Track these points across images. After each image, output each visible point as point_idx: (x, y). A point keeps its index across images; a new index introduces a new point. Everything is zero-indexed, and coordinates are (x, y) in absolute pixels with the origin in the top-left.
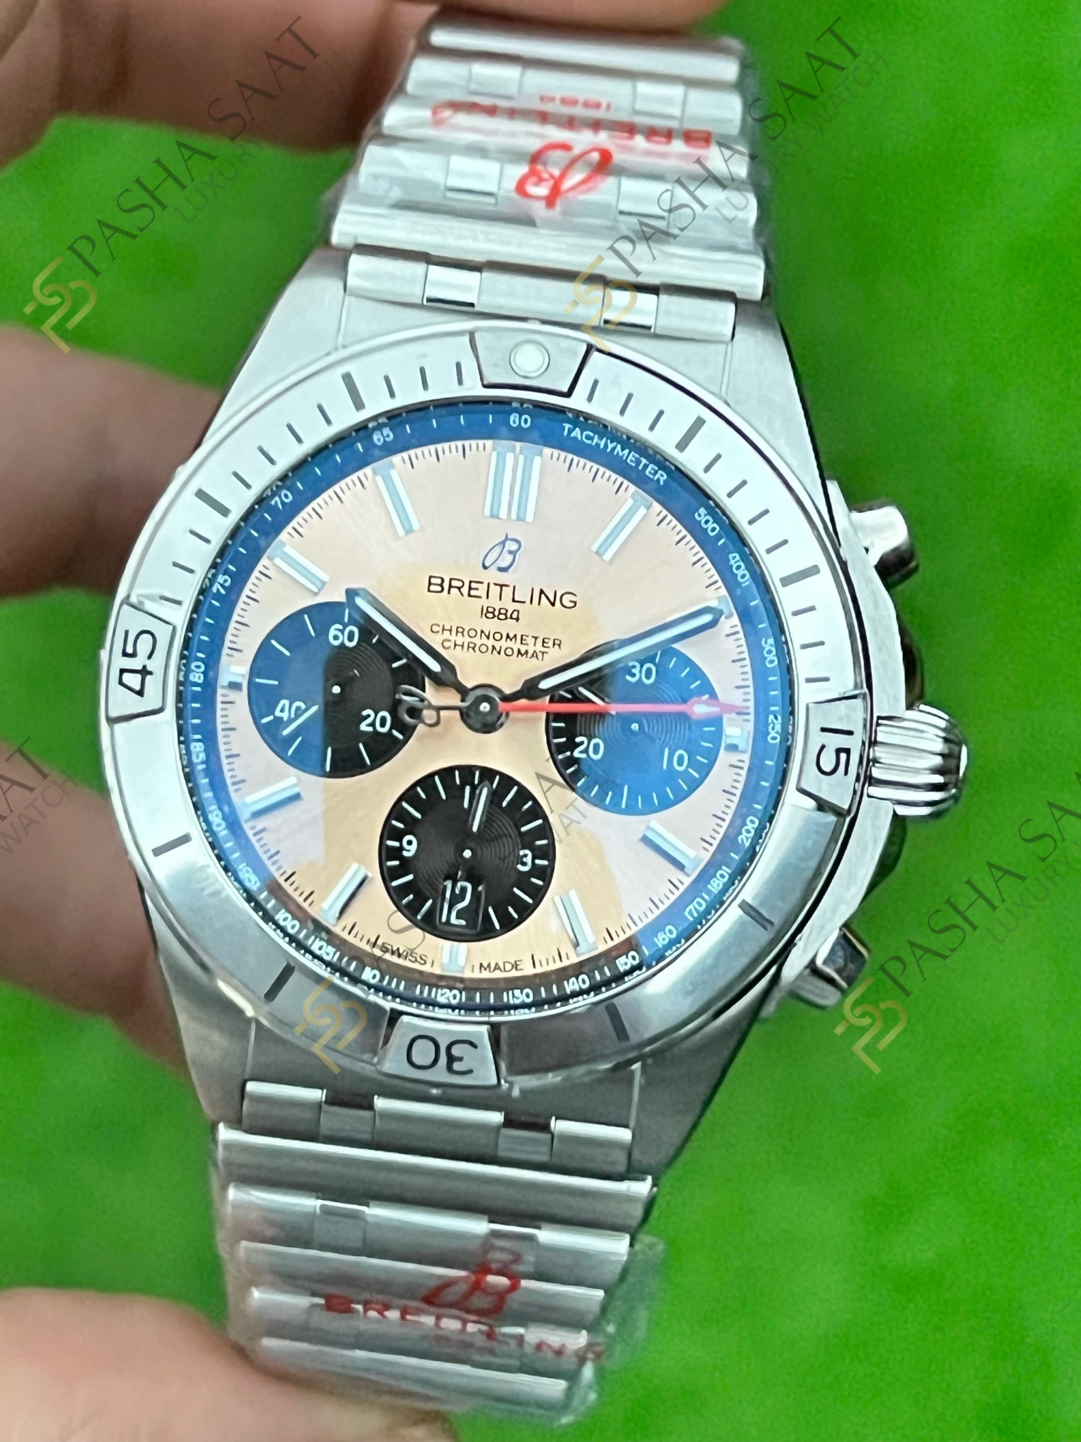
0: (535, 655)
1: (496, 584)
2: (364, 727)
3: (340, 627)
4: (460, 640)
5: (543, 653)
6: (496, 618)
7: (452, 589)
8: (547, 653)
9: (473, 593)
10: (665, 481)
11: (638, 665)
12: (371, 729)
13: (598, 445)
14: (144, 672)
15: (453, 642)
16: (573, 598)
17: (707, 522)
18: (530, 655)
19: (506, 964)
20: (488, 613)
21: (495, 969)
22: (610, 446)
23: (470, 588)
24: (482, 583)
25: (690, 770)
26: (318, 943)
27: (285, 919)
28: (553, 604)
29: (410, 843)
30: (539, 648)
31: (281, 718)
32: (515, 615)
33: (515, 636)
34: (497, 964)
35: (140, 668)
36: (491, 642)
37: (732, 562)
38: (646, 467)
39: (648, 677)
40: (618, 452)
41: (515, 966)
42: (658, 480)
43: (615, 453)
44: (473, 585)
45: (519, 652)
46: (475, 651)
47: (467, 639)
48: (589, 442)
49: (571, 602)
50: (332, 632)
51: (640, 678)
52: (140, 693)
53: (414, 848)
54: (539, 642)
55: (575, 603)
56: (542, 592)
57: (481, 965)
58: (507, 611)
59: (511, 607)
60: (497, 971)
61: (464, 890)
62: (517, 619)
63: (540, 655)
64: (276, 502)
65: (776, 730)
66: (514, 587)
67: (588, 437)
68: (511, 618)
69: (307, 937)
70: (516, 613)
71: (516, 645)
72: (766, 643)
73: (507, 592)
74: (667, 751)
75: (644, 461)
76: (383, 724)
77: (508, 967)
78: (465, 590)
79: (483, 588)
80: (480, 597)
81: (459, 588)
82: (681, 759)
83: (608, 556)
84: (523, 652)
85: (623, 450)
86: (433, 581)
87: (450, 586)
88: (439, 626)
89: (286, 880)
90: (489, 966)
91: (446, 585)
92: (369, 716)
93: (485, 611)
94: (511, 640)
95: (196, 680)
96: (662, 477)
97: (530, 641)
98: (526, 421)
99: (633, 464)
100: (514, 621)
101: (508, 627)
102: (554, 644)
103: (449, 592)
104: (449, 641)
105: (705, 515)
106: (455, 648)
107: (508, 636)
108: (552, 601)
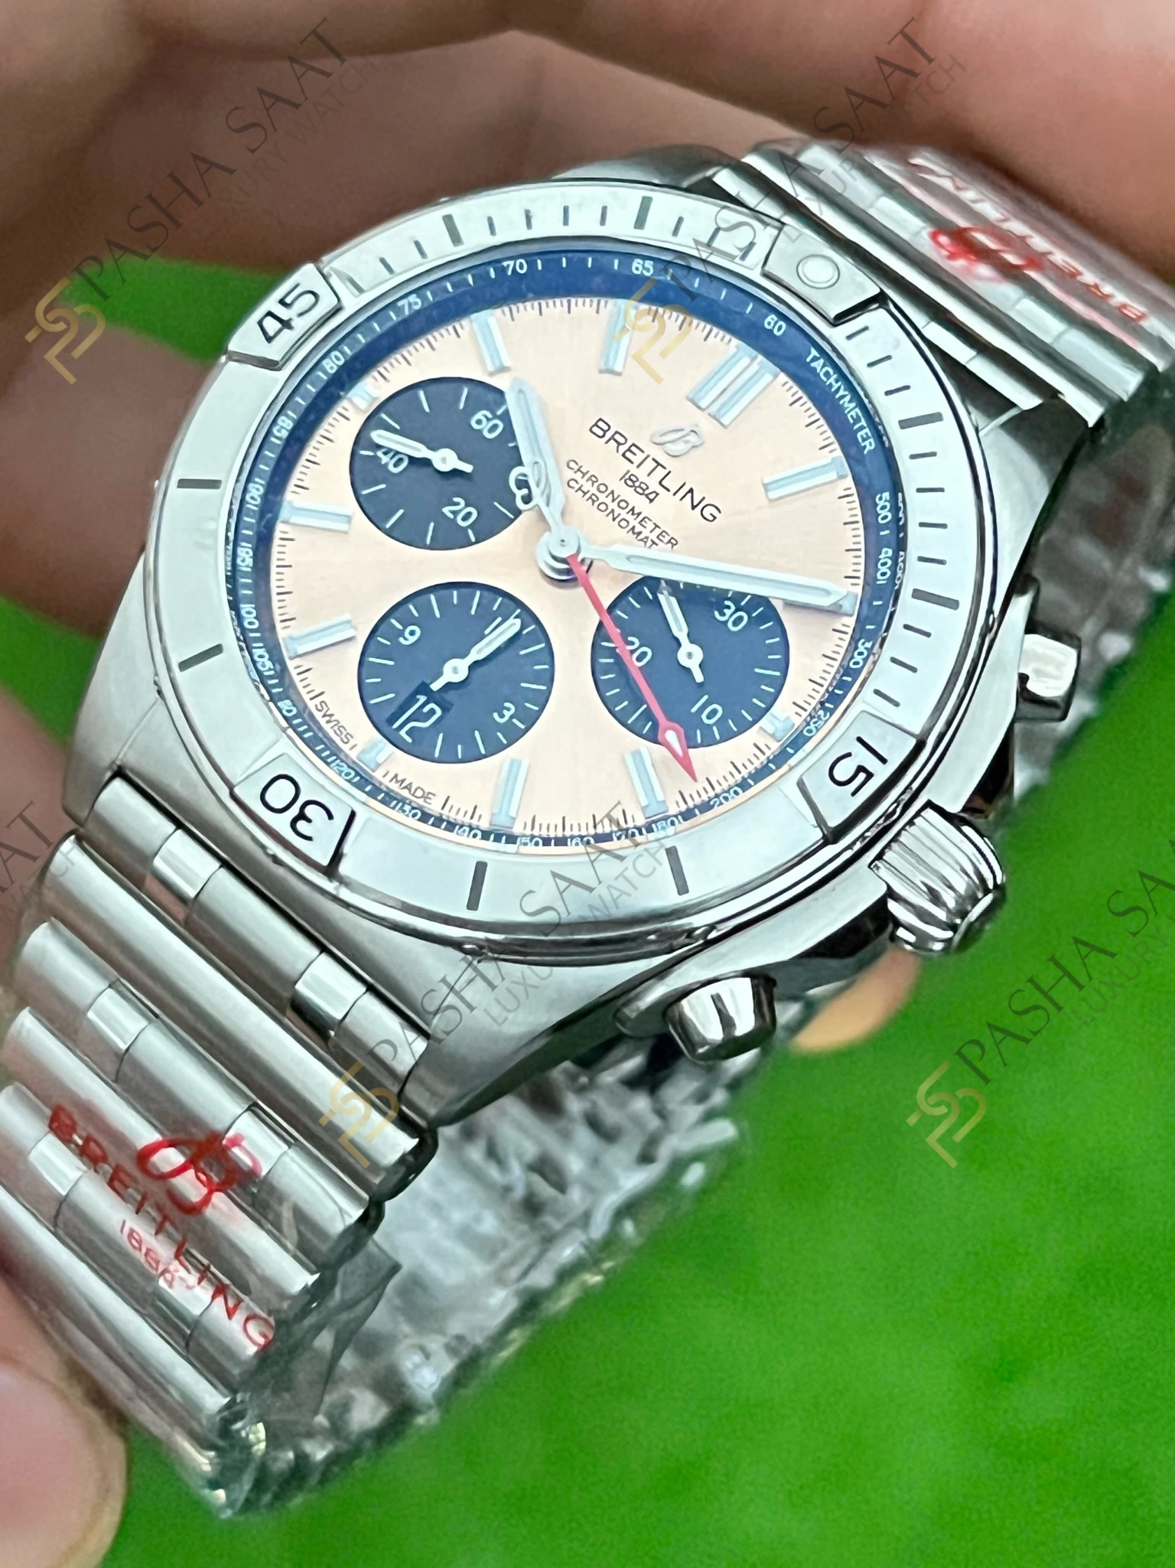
0: (645, 540)
1: (654, 460)
2: (446, 510)
3: (490, 416)
4: (587, 486)
5: (654, 543)
6: (633, 488)
7: (612, 441)
8: (657, 545)
9: (628, 454)
10: (869, 451)
11: (733, 608)
12: (451, 516)
13: (831, 385)
14: (286, 324)
15: (579, 485)
16: (715, 512)
17: (884, 508)
18: (640, 537)
19: (419, 790)
20: (630, 480)
21: (406, 787)
22: (842, 392)
23: (629, 450)
24: (643, 451)
25: (715, 728)
26: (262, 652)
27: (249, 613)
28: (694, 507)
29: (412, 633)
30: (653, 536)
31: (379, 459)
32: (652, 496)
33: (639, 514)
34: (410, 784)
35: (285, 318)
36: (613, 506)
37: (882, 556)
38: (862, 428)
39: (735, 624)
40: (844, 402)
41: (426, 796)
42: (865, 447)
43: (841, 402)
44: (633, 449)
45: (633, 528)
46: (593, 504)
47: (594, 490)
48: (825, 379)
49: (711, 514)
50: (479, 415)
51: (727, 621)
52: (269, 339)
53: (412, 639)
54: (658, 531)
55: (715, 518)
56: (691, 491)
57: (396, 776)
58: (648, 488)
59: (654, 486)
60: (406, 791)
61: (432, 712)
62: (651, 501)
63: (649, 543)
64: (508, 266)
65: (816, 725)
66: (669, 472)
67: (827, 374)
68: (647, 496)
69: (256, 640)
70: (654, 495)
71: (633, 522)
72: (863, 644)
73: (660, 473)
74: (706, 697)
75: (863, 423)
76: (464, 519)
77: (419, 793)
78: (622, 449)
79: (640, 456)
80: (632, 463)
81: (619, 444)
82: (714, 712)
83: (773, 495)
84: (636, 530)
85: (850, 402)
86: (600, 424)
87: (612, 438)
88: (577, 464)
89: (278, 594)
90: (403, 781)
91: (609, 435)
92: (458, 504)
93: (627, 477)
94: (633, 514)
95: (328, 368)
96: (870, 445)
97: (650, 526)
98: (780, 328)
99: (851, 421)
100: (648, 501)
101: (639, 502)
102: (669, 542)
103: (607, 442)
104: (577, 482)
105: (886, 501)
106: (576, 491)
107: (633, 509)
108: (695, 504)
